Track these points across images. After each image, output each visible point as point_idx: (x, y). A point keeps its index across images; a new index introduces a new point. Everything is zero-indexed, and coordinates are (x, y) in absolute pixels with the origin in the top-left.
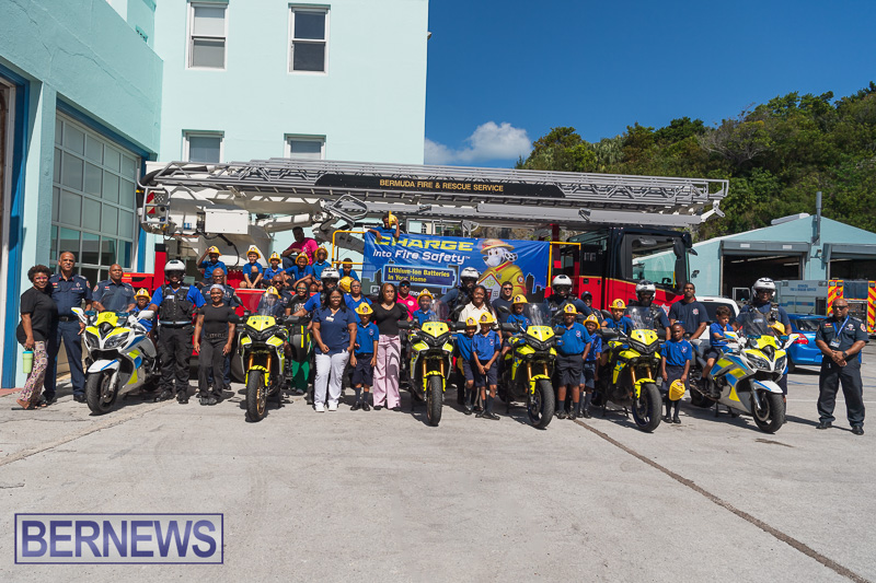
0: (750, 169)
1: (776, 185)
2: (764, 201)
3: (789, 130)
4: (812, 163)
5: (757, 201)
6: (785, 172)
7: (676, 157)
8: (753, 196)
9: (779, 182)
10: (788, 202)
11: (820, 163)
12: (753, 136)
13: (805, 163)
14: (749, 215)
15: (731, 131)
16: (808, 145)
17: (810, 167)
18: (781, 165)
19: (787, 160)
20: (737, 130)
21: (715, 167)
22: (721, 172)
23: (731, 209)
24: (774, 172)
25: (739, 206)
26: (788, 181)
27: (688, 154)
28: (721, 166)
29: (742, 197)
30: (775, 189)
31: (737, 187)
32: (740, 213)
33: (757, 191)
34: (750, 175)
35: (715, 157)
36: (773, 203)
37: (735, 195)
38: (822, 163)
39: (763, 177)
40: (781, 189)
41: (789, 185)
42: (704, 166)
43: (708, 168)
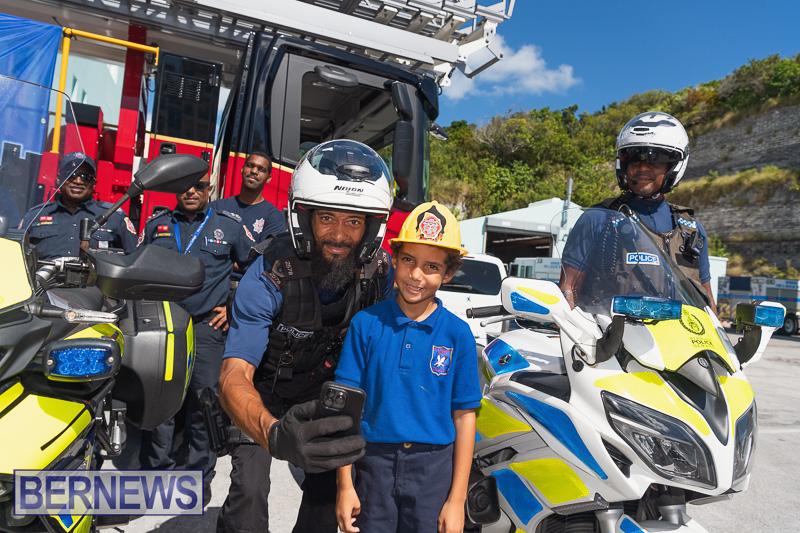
0: (512, 162)
1: (531, 178)
2: (522, 191)
3: (545, 130)
4: (560, 163)
5: (517, 190)
6: (539, 167)
7: (452, 145)
8: (514, 186)
9: (534, 176)
10: (540, 194)
11: (566, 164)
12: (517, 132)
13: (555, 162)
14: (509, 202)
15: (499, 126)
16: (557, 146)
17: (559, 166)
18: (537, 161)
19: (542, 157)
20: (504, 125)
21: (484, 157)
22: (489, 162)
23: (495, 194)
24: (531, 166)
25: (502, 193)
26: (541, 175)
27: (463, 143)
28: (489, 156)
29: (505, 185)
30: (531, 181)
31: (501, 176)
32: (502, 200)
33: (517, 182)
34: (512, 167)
35: (484, 147)
36: (529, 194)
37: (499, 182)
38: (568, 163)
39: (523, 170)
40: (535, 182)
41: (542, 179)
42: (475, 155)
43: (479, 156)
